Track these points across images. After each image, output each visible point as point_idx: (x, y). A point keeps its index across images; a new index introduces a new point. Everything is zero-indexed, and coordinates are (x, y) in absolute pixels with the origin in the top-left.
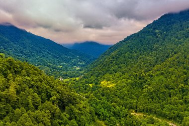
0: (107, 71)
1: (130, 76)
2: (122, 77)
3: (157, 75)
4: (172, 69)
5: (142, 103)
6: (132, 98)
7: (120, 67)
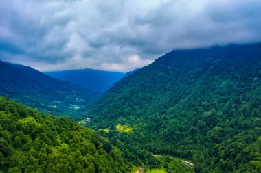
0: (120, 114)
1: (146, 119)
2: (137, 120)
3: (171, 118)
4: (184, 112)
5: (160, 145)
6: (150, 141)
7: (133, 109)
